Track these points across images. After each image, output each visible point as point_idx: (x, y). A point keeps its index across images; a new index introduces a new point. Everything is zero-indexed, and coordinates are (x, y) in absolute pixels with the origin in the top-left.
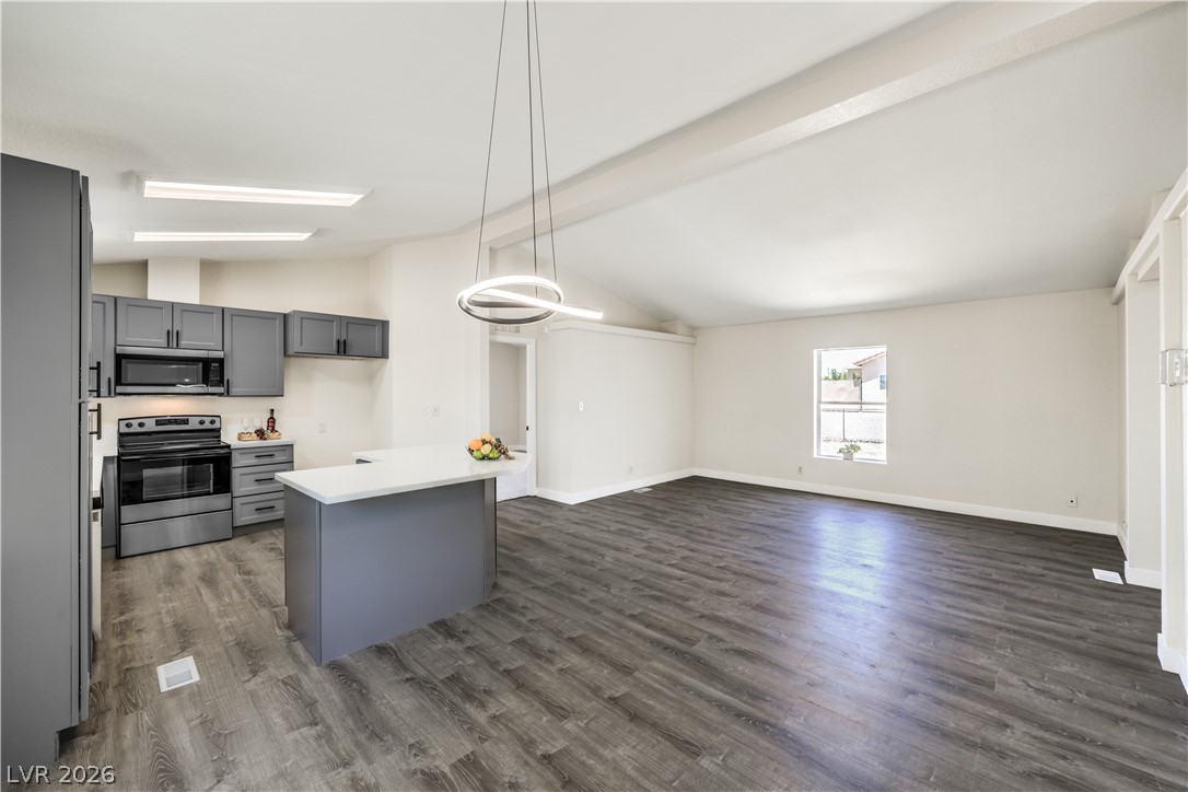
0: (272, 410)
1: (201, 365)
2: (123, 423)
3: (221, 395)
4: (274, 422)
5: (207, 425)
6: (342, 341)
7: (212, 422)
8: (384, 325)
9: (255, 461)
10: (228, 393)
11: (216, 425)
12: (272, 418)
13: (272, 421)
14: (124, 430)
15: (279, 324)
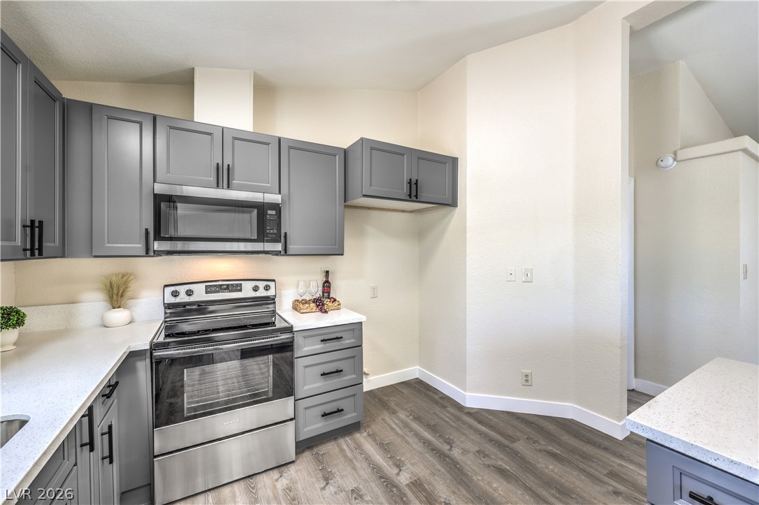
0: (327, 272)
1: (255, 211)
2: (169, 290)
3: (277, 253)
4: (329, 287)
5: (262, 293)
6: (414, 181)
7: (267, 288)
8: (454, 161)
9: (319, 347)
10: (285, 252)
11: (271, 293)
12: (327, 282)
13: (327, 285)
14: (170, 299)
15: (338, 160)
